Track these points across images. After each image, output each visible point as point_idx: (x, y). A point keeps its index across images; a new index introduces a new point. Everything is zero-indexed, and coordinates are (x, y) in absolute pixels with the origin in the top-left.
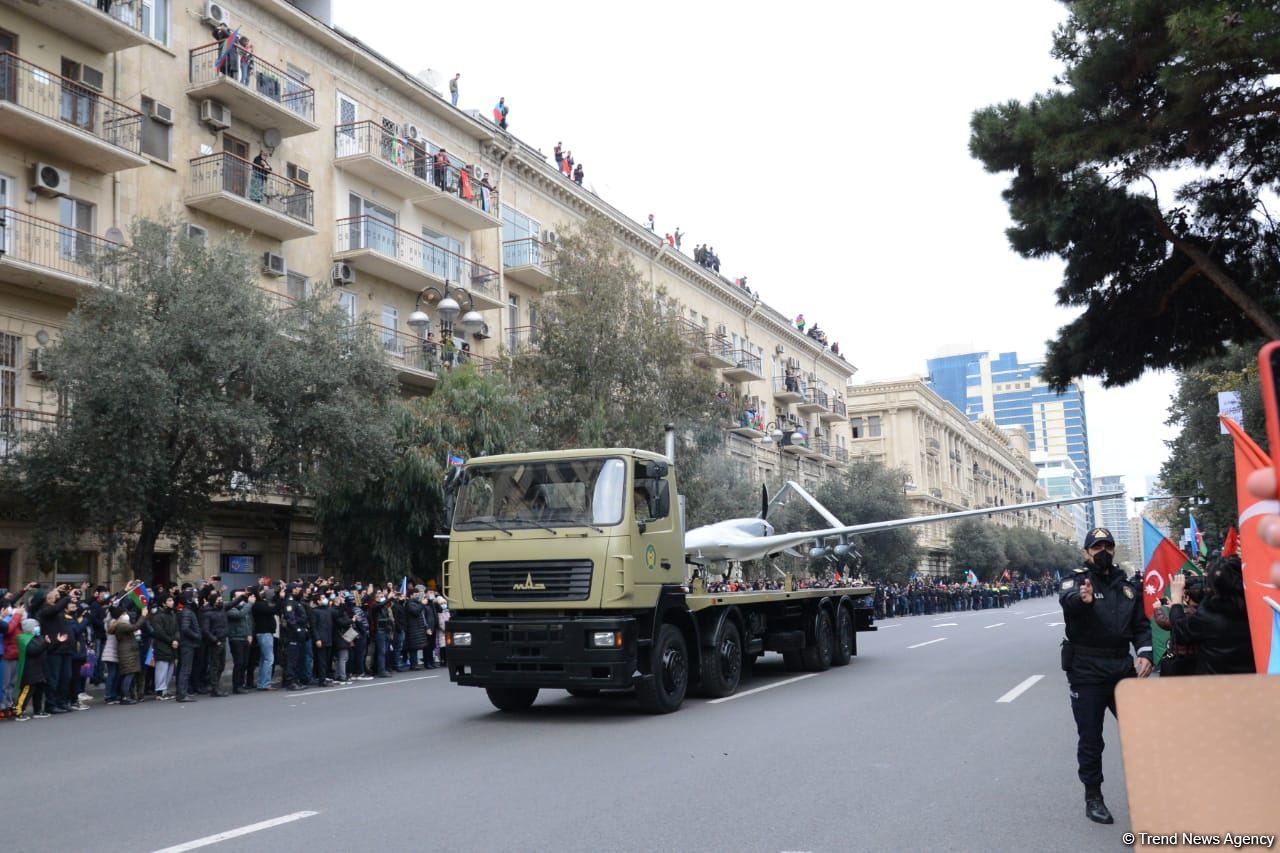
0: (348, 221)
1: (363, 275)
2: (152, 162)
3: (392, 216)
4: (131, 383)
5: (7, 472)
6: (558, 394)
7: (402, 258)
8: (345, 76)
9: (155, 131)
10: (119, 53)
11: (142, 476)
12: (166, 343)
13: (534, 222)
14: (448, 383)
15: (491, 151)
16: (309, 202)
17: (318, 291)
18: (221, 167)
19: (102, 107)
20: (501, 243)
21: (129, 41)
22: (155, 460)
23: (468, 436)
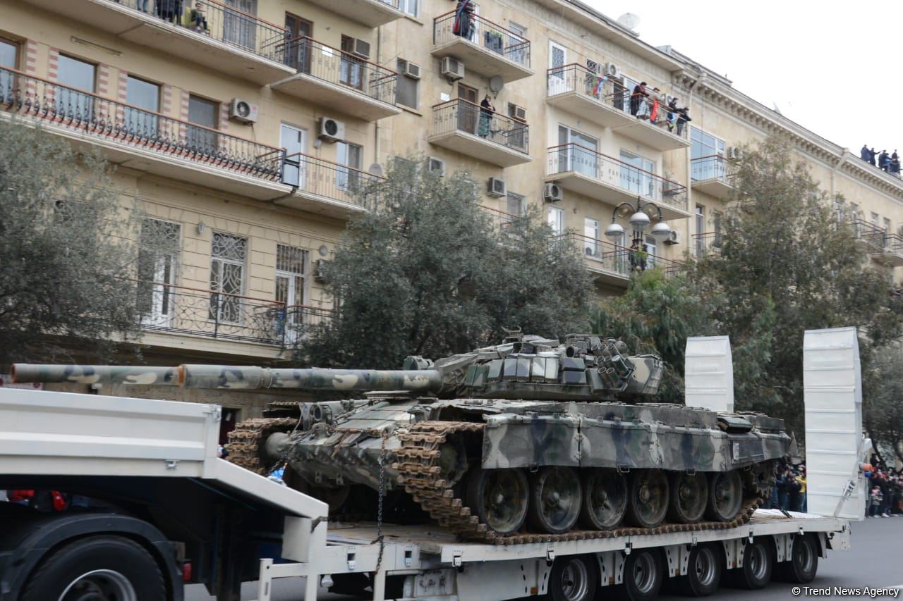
0: (557, 149)
1: (568, 192)
2: (404, 110)
3: (594, 142)
4: (383, 288)
5: (296, 355)
6: (737, 293)
7: (603, 178)
8: (556, 27)
9: (408, 84)
10: (382, 27)
11: (391, 362)
12: (410, 256)
13: (720, 141)
14: (638, 285)
15: (681, 80)
16: (525, 135)
17: (529, 211)
18: (456, 110)
19: (369, 70)
20: (689, 160)
21: (389, 16)
22: (401, 349)
23: (654, 330)
